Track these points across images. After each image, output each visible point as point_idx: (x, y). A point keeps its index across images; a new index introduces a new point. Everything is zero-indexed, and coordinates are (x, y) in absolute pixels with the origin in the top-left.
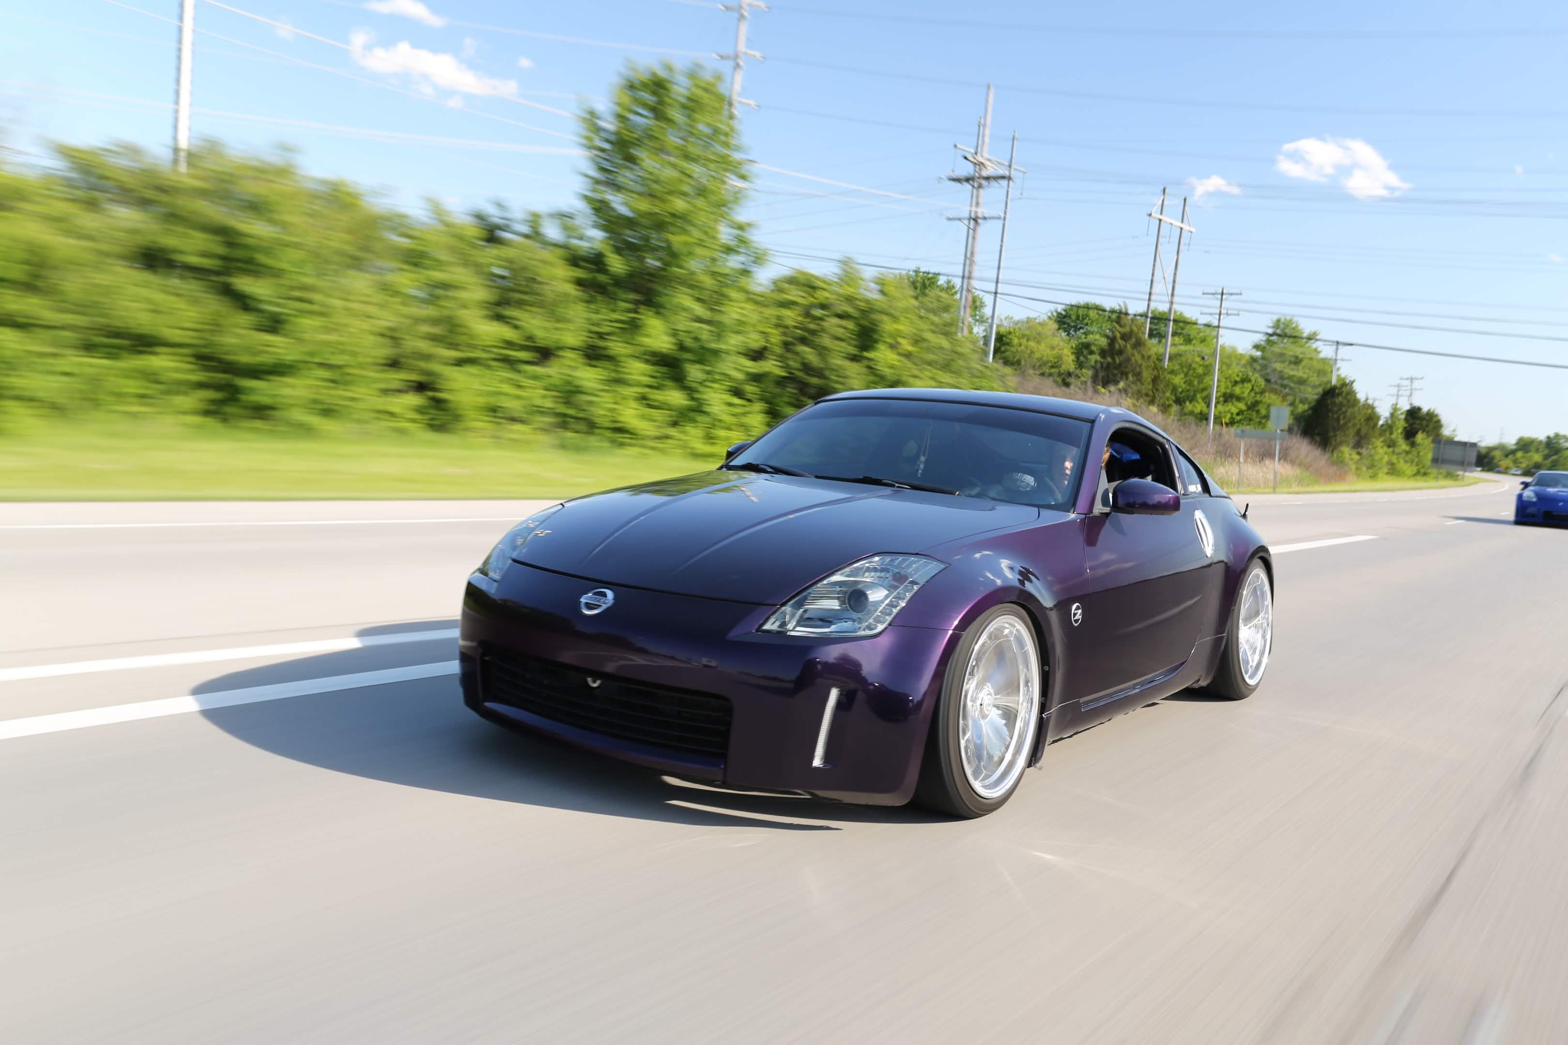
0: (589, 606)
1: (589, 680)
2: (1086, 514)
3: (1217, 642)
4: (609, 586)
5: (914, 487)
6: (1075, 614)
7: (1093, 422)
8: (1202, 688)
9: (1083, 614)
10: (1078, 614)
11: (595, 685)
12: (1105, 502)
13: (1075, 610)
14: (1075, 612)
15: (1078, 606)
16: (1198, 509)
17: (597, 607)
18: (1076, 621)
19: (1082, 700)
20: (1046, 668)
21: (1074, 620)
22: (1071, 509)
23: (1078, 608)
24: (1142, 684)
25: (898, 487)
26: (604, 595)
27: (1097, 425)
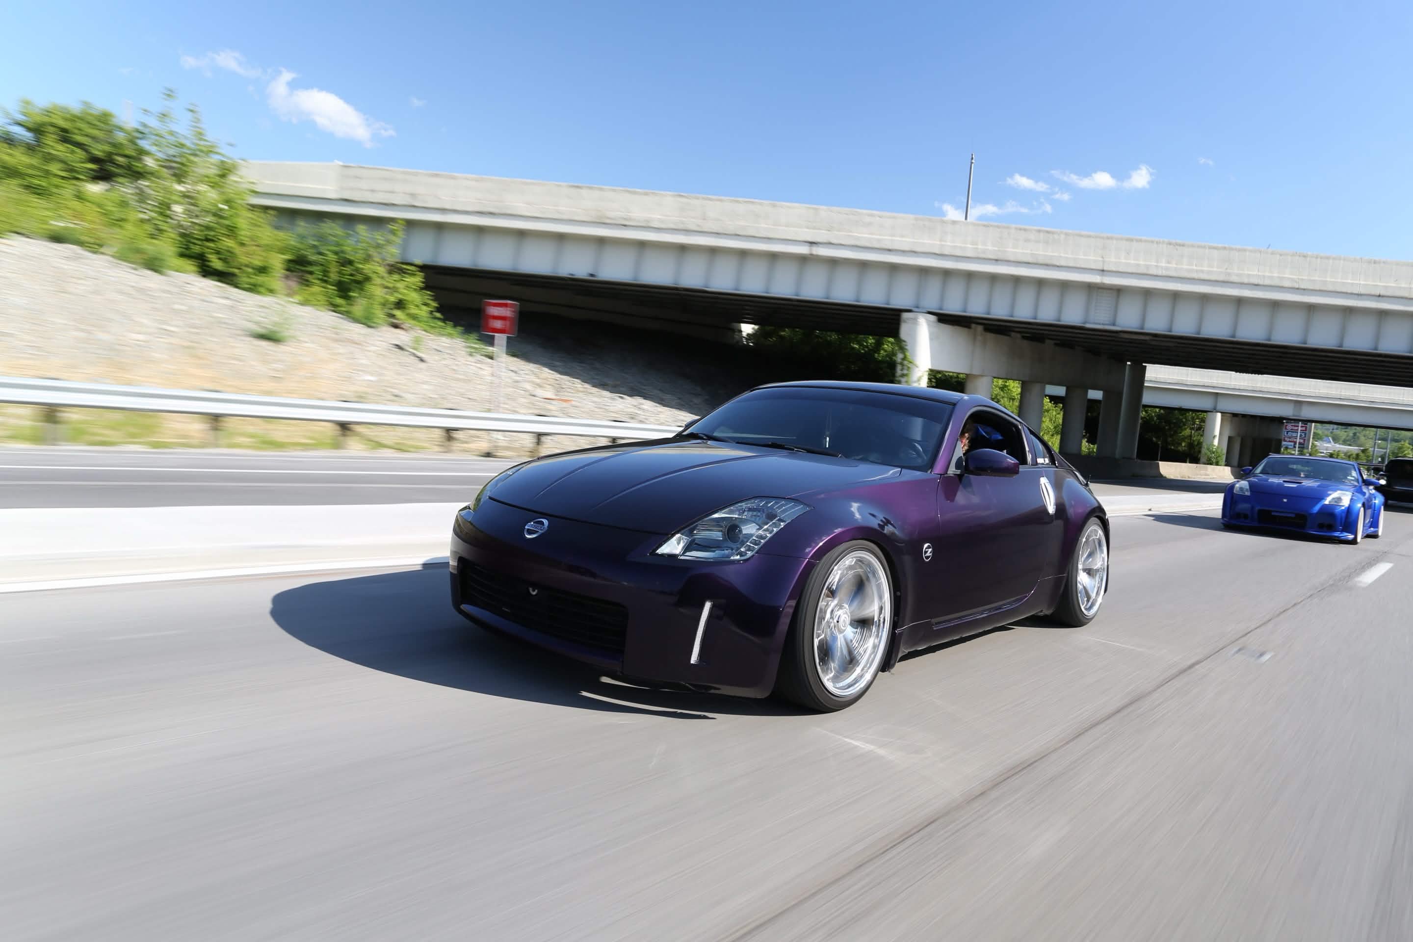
0: (530, 532)
1: (531, 590)
2: (941, 475)
3: (1058, 582)
4: (546, 517)
5: (809, 451)
6: (926, 552)
7: (954, 405)
8: (1046, 616)
9: (933, 552)
10: (929, 552)
11: (534, 593)
12: (957, 467)
13: (926, 548)
14: (926, 550)
15: (929, 545)
16: (1043, 477)
17: (536, 532)
18: (927, 558)
19: (934, 621)
20: (898, 594)
21: (925, 557)
22: (928, 470)
23: (928, 547)
24: (990, 610)
25: (796, 451)
26: (542, 523)
27: (957, 407)
